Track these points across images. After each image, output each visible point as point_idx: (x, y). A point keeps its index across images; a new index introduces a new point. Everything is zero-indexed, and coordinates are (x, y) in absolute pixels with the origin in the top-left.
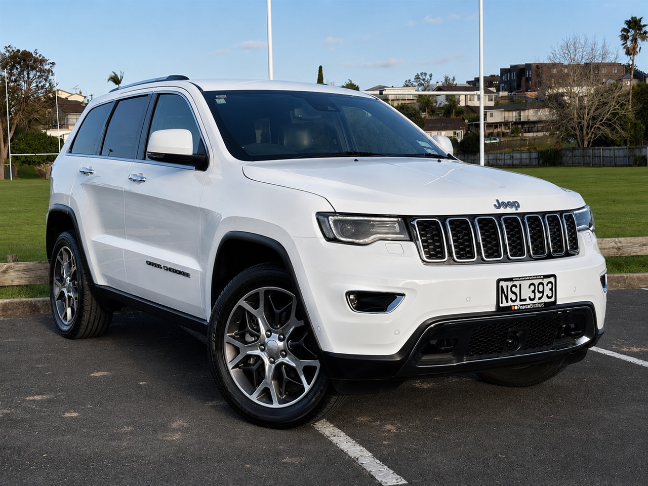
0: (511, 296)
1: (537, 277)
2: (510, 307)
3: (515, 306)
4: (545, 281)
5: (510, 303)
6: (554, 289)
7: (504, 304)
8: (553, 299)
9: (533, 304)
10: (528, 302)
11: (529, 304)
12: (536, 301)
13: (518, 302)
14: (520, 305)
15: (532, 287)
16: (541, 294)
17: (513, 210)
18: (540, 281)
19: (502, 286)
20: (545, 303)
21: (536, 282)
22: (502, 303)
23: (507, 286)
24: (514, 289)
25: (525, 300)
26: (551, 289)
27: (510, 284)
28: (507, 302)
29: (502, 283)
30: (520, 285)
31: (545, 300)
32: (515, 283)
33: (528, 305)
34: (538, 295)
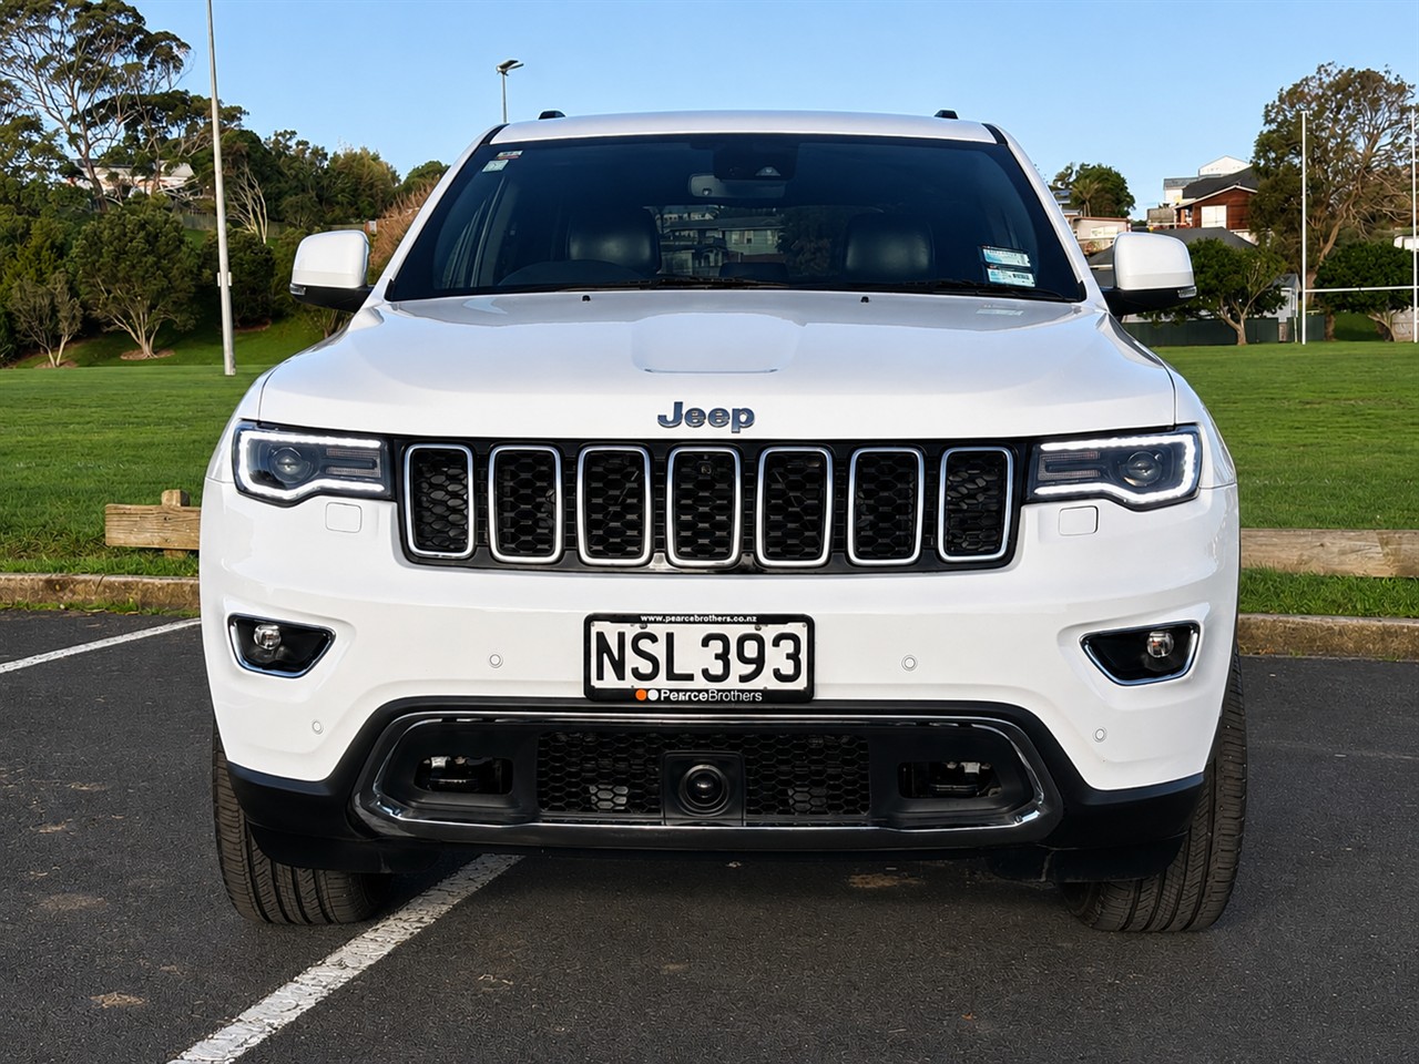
0: (632, 660)
1: (732, 619)
2: (634, 691)
3: (647, 690)
4: (769, 632)
5: (630, 682)
6: (803, 656)
7: (610, 681)
8: (801, 684)
9: (719, 691)
10: (700, 682)
11: (707, 691)
12: (732, 683)
13: (661, 681)
14: (671, 691)
15: (717, 646)
16: (753, 667)
17: (725, 433)
18: (750, 629)
19: (601, 636)
20: (765, 692)
21: (734, 632)
22: (600, 677)
23: (621, 636)
24: (645, 645)
25: (690, 677)
26: (794, 657)
27: (631, 631)
28: (621, 676)
29: (597, 627)
30: (670, 637)
31: (766, 681)
32: (651, 628)
33: (700, 691)
34: (738, 669)
